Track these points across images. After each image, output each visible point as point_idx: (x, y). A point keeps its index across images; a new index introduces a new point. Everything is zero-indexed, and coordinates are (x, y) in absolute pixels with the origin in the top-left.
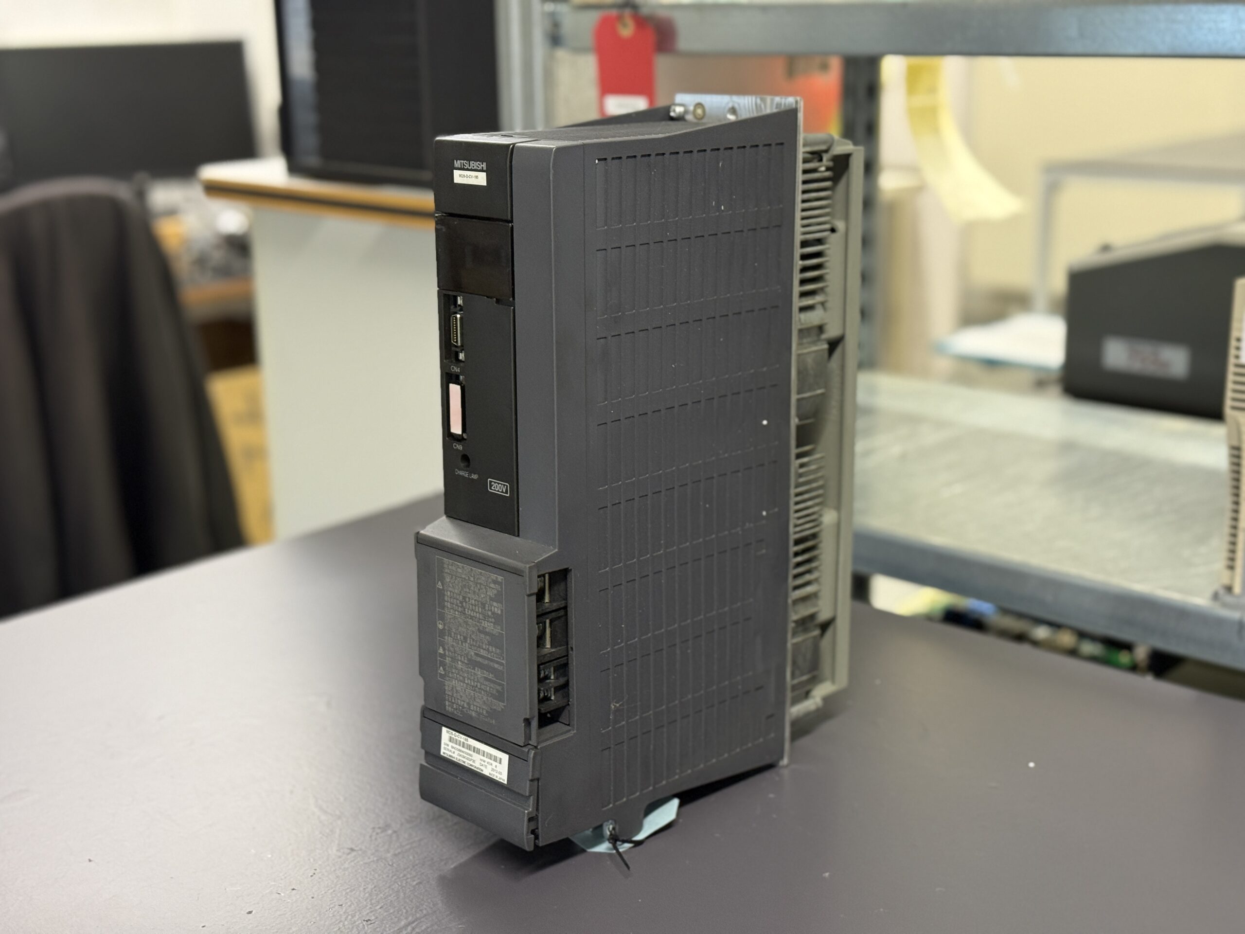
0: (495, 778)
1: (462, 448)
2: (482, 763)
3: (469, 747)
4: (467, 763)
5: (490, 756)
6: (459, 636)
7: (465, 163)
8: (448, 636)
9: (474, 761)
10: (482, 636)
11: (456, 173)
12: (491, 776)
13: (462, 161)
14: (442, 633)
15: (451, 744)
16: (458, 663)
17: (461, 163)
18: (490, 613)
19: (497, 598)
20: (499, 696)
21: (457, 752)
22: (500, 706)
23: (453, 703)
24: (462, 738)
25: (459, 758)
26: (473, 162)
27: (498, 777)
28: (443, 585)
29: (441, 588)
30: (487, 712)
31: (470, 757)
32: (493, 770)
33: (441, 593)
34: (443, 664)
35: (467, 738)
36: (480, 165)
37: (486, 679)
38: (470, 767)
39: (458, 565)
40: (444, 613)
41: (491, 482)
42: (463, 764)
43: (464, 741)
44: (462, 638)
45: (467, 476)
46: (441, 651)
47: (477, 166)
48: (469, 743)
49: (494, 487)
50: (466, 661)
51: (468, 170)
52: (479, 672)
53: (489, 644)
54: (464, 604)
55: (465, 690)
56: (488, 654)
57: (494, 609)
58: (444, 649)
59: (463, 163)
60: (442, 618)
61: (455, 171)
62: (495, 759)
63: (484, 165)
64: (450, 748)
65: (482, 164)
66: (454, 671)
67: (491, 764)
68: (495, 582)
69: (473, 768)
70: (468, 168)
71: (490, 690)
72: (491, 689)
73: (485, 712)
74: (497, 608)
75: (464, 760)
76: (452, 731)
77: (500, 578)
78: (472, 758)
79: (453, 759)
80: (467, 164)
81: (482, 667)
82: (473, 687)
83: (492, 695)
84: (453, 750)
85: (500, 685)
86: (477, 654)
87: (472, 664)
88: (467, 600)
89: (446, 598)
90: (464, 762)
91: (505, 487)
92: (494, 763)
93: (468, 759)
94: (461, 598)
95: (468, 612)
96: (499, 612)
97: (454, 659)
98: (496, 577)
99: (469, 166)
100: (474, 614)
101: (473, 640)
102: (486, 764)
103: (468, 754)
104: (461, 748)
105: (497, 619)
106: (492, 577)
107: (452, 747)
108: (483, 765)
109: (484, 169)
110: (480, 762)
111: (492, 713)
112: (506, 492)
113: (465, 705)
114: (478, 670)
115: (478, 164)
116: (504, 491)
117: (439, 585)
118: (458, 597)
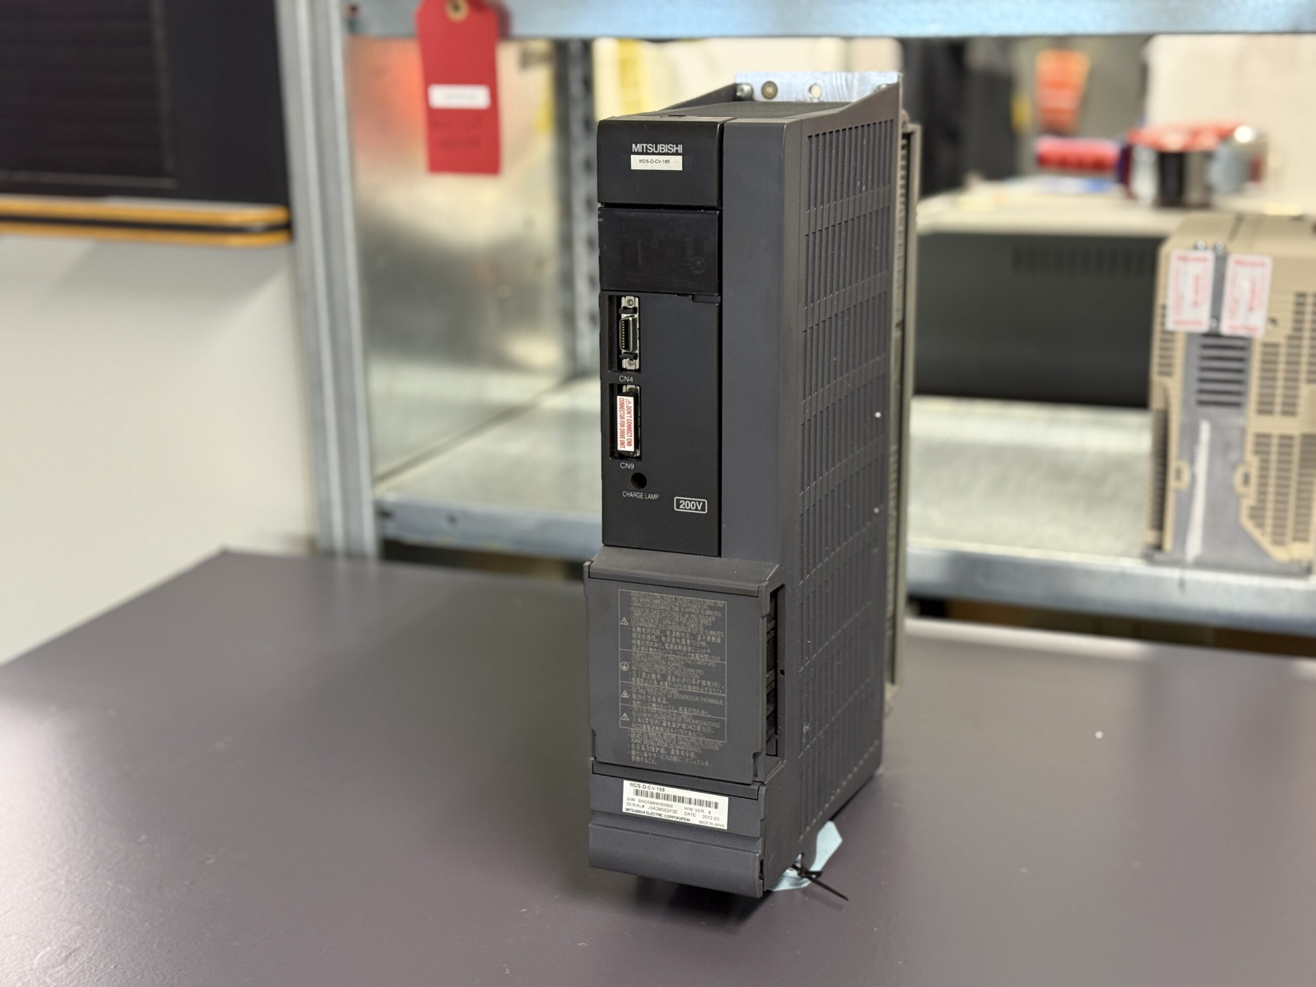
0: (709, 825)
1: (633, 467)
2: (688, 811)
3: (667, 797)
4: (665, 815)
5: (701, 803)
6: (653, 676)
7: (650, 146)
8: (637, 676)
9: (675, 812)
10: (691, 670)
11: (634, 158)
12: (703, 824)
13: (645, 145)
14: (627, 675)
15: (637, 798)
16: (651, 705)
17: (643, 147)
18: (704, 644)
19: (716, 626)
20: (716, 734)
21: (647, 806)
22: (716, 744)
23: (643, 752)
24: (655, 788)
25: (650, 811)
26: (661, 145)
27: (714, 824)
28: (629, 621)
29: (627, 624)
30: (695, 753)
31: (670, 808)
32: (705, 817)
33: (627, 632)
34: (629, 711)
35: (662, 787)
36: (673, 148)
37: (695, 717)
38: (671, 819)
39: (654, 596)
40: (631, 652)
41: (678, 501)
42: (659, 817)
43: (659, 792)
44: (659, 676)
45: (641, 497)
46: (625, 695)
47: (668, 149)
48: (666, 792)
49: (684, 506)
50: (664, 702)
51: (653, 154)
52: (685, 712)
53: (702, 678)
54: (663, 639)
55: (662, 735)
56: (699, 690)
57: (711, 638)
58: (630, 693)
59: (646, 147)
60: (627, 658)
61: (633, 157)
62: (709, 804)
63: (680, 148)
64: (636, 802)
65: (677, 146)
66: (645, 715)
67: (702, 811)
68: (711, 608)
69: (674, 819)
70: (653, 152)
71: (701, 729)
72: (704, 728)
73: (692, 755)
74: (715, 637)
75: (660, 812)
76: (638, 783)
77: (720, 603)
78: (672, 809)
79: (643, 814)
80: (653, 147)
81: (688, 704)
82: (674, 729)
83: (706, 735)
84: (642, 804)
85: (716, 721)
86: (680, 692)
87: (675, 703)
88: (668, 633)
89: (634, 635)
90: (660, 815)
91: (701, 503)
92: (706, 809)
93: (665, 810)
94: (658, 632)
95: (669, 646)
96: (719, 641)
97: (645, 702)
98: (715, 602)
99: (656, 150)
100: (678, 647)
101: (676, 677)
102: (694, 811)
103: (668, 806)
104: (654, 800)
105: (715, 649)
106: (708, 603)
107: (640, 801)
108: (689, 814)
109: (679, 152)
110: (686, 810)
111: (705, 754)
112: (703, 509)
113: (662, 751)
114: (683, 709)
115: (671, 147)
116: (699, 508)
117: (624, 622)
118: (654, 632)
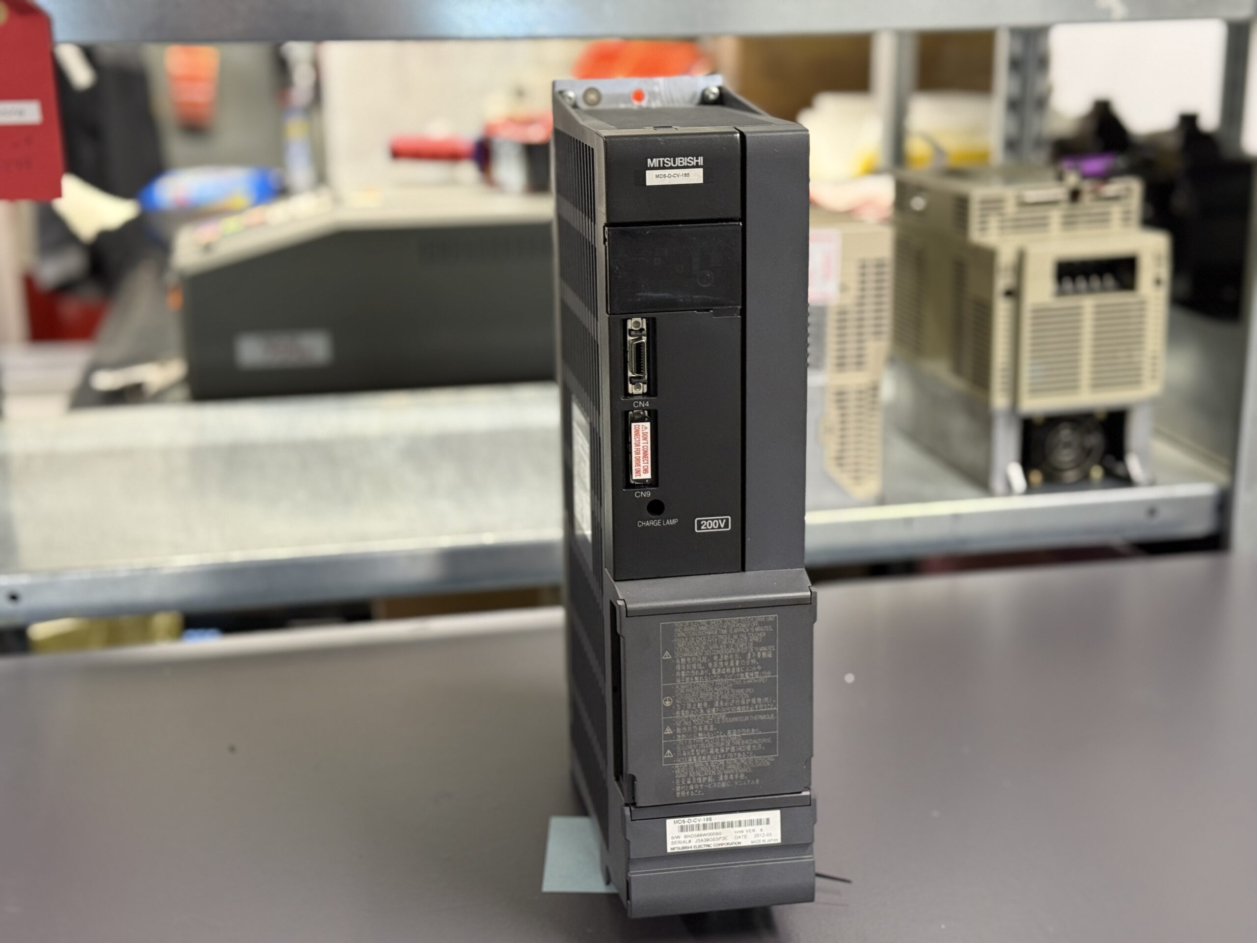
0: (762, 843)
1: (650, 494)
2: (739, 835)
3: (715, 826)
4: (713, 845)
5: (751, 822)
6: (699, 705)
7: (667, 160)
8: (682, 709)
9: (725, 838)
10: (738, 691)
11: (649, 173)
12: (755, 844)
13: (661, 159)
14: (670, 711)
15: (682, 834)
16: (697, 736)
17: (659, 161)
18: (753, 661)
19: (768, 641)
20: (768, 749)
21: (694, 840)
22: (767, 760)
23: (689, 785)
24: (702, 820)
25: (697, 844)
26: (679, 158)
27: (766, 841)
28: (672, 654)
29: (670, 657)
30: (746, 774)
31: (718, 836)
32: (757, 835)
33: (670, 667)
34: (672, 747)
35: (709, 817)
36: (693, 161)
37: (744, 738)
38: (720, 847)
39: (699, 623)
40: (675, 686)
41: (699, 522)
42: (707, 848)
43: (706, 822)
44: (706, 704)
45: (658, 524)
46: (669, 731)
47: (688, 162)
48: (713, 821)
49: (706, 526)
50: (712, 729)
51: (671, 168)
52: (734, 735)
53: (752, 696)
54: (710, 665)
55: (709, 763)
56: (749, 709)
57: (762, 655)
58: (674, 728)
59: (663, 161)
60: (670, 692)
61: (648, 172)
62: (759, 822)
63: (701, 160)
64: (682, 839)
65: (697, 159)
66: (690, 747)
67: (754, 830)
68: (761, 624)
69: (724, 846)
70: (671, 166)
71: (752, 748)
72: (754, 746)
73: (742, 776)
74: (765, 653)
75: (709, 843)
76: (682, 819)
77: (771, 617)
78: (721, 836)
79: (690, 849)
80: (670, 161)
81: (736, 726)
82: (722, 754)
83: (756, 753)
84: (688, 839)
85: (767, 736)
86: (728, 716)
87: (722, 728)
88: (715, 658)
89: (678, 667)
90: (709, 846)
91: (724, 521)
92: (757, 828)
93: (713, 840)
94: (704, 659)
95: (716, 671)
96: (770, 656)
97: (691, 734)
98: (765, 617)
99: (674, 163)
100: (726, 670)
101: (724, 701)
102: (745, 833)
103: (717, 834)
104: (702, 832)
105: (765, 665)
106: (758, 619)
107: (685, 837)
108: (740, 837)
109: (699, 164)
110: (736, 834)
111: (756, 772)
112: (726, 526)
113: (710, 780)
114: (732, 733)
115: (690, 159)
116: (722, 526)
117: (667, 656)
118: (699, 660)
